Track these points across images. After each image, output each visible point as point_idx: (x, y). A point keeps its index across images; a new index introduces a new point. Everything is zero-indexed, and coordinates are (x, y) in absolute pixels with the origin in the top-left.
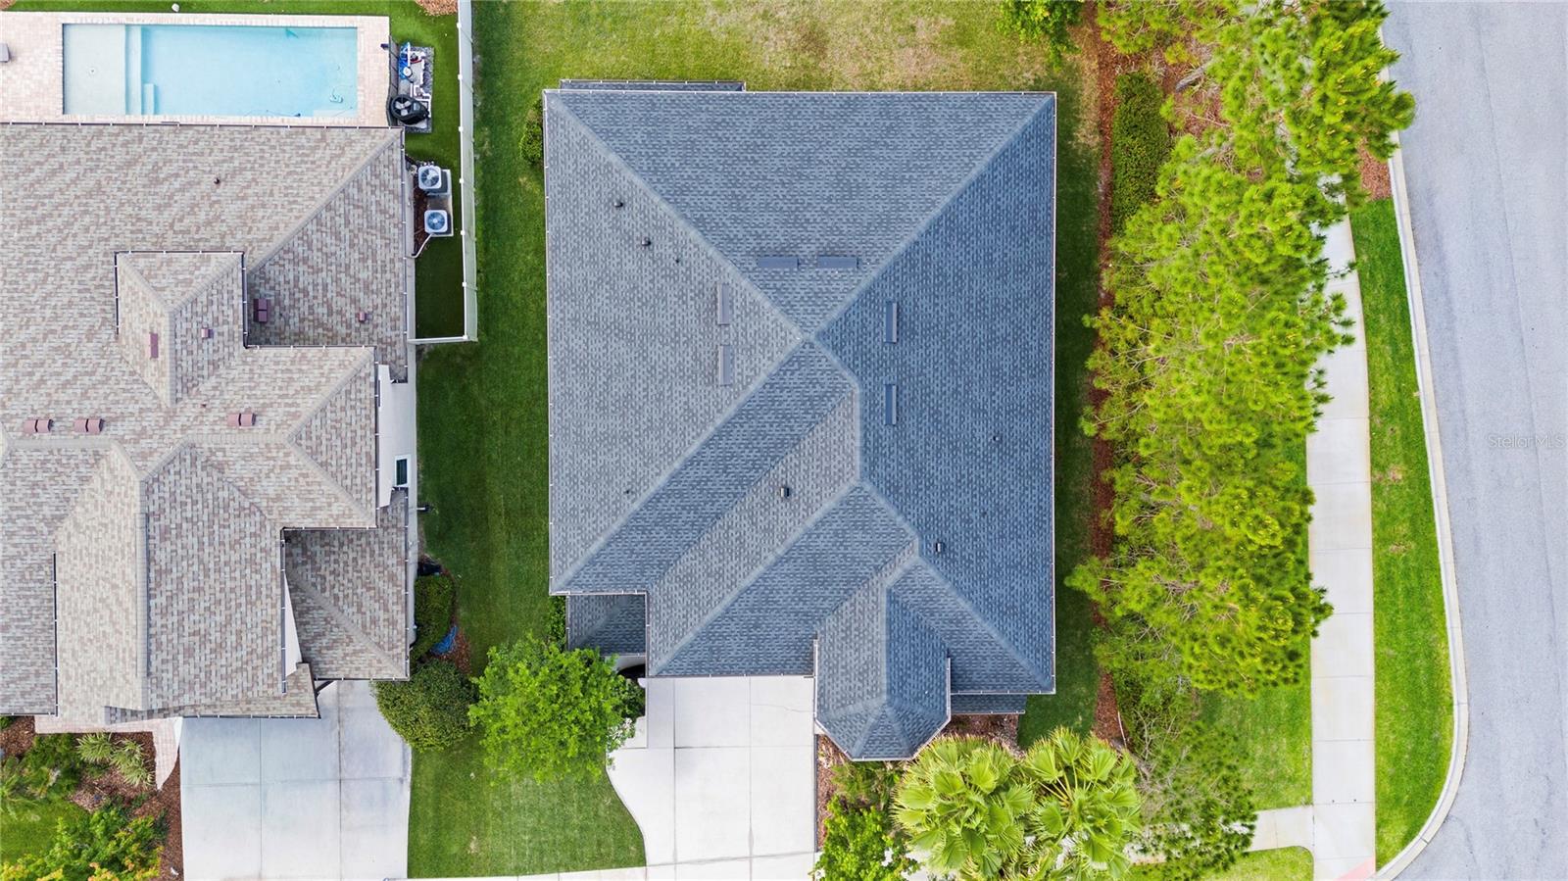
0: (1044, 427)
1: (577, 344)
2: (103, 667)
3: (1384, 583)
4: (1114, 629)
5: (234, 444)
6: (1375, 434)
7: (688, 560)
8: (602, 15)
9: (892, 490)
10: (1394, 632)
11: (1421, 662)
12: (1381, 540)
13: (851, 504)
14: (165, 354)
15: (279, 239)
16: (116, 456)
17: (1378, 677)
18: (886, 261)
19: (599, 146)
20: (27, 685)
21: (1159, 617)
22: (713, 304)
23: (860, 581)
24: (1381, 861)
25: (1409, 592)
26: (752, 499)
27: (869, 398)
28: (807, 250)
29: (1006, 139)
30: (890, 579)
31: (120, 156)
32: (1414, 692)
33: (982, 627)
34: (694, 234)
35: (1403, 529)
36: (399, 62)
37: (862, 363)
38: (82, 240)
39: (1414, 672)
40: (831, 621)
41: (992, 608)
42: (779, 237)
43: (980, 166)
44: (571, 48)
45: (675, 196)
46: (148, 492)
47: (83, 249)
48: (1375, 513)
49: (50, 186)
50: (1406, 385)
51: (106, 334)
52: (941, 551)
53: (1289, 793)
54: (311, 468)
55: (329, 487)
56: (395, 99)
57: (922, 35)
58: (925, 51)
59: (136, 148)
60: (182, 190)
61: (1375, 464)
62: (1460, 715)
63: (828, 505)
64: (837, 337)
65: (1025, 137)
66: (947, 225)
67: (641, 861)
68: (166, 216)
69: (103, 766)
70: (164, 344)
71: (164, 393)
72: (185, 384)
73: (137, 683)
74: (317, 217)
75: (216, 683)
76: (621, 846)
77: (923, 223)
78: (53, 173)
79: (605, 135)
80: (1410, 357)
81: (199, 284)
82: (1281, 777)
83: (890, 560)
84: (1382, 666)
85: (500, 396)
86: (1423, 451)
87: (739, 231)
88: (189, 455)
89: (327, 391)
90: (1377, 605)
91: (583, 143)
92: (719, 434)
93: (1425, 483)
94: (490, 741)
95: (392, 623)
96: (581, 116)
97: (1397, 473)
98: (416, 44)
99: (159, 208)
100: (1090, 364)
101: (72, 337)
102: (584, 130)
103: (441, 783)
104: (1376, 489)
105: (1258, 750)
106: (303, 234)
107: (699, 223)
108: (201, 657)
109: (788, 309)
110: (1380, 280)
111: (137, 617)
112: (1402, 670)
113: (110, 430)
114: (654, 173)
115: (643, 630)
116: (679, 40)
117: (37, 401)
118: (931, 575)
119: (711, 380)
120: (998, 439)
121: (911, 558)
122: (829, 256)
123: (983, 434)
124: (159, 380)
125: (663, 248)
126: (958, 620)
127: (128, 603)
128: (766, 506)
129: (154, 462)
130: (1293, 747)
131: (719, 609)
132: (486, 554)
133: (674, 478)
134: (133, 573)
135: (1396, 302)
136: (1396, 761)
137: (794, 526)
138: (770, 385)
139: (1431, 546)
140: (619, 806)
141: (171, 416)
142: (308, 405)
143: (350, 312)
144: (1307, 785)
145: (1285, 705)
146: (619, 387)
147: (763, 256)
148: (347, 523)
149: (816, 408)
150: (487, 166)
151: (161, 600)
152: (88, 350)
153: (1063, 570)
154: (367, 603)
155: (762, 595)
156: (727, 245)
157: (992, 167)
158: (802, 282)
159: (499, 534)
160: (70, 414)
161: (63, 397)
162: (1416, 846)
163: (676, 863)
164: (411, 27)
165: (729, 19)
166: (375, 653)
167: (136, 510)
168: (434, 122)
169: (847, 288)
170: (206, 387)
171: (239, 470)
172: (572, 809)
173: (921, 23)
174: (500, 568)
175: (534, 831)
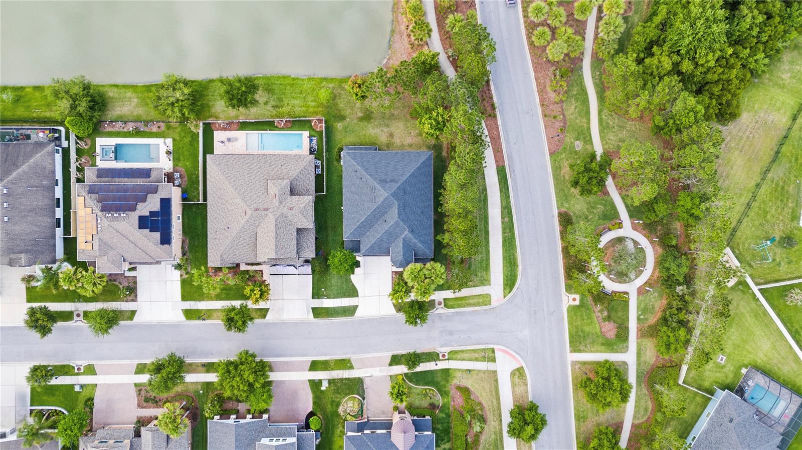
0: (431, 210)
1: (348, 195)
2: (267, 251)
3: (504, 242)
4: (444, 247)
5: (290, 213)
6: (502, 212)
7: (368, 233)
8: (350, 131)
9: (403, 220)
10: (506, 251)
11: (512, 257)
12: (504, 233)
13: (396, 223)
14: (277, 198)
15: (294, 176)
16: (270, 215)
17: (503, 260)
18: (402, 182)
19: (352, 161)
20: (247, 257)
21: (451, 243)
22: (373, 189)
23: (397, 237)
24: (505, 297)
25: (509, 243)
26: (379, 222)
27: (399, 205)
28: (388, 180)
29: (424, 160)
30: (403, 236)
31: (264, 161)
32: (510, 263)
33: (420, 245)
34: (369, 177)
35: (508, 231)
36: (311, 140)
37: (398, 199)
38: (259, 177)
39: (511, 259)
40: (393, 244)
41: (421, 241)
42: (384, 177)
43: (419, 165)
44: (344, 137)
45: (366, 170)
46: (276, 221)
47: (259, 178)
48: (502, 227)
49: (252, 166)
50: (508, 202)
51: (266, 194)
52: (412, 231)
53: (485, 283)
54: (302, 217)
55: (305, 221)
56: (311, 148)
57: (412, 134)
58: (413, 137)
59: (266, 159)
60: (275, 167)
61: (502, 218)
62: (520, 268)
63: (392, 223)
64: (394, 195)
65: (427, 159)
66: (413, 175)
67: (358, 296)
68: (273, 172)
69: (254, 276)
70: (277, 196)
71: (277, 204)
72: (281, 203)
73: (274, 254)
74: (300, 172)
75: (286, 255)
76: (354, 293)
77: (408, 175)
78: (252, 164)
79: (354, 159)
80: (509, 197)
81: (282, 185)
82: (484, 280)
83: (403, 233)
84: (504, 258)
85: (330, 205)
86: (512, 215)
87: (377, 176)
88: (282, 215)
89: (305, 204)
90: (503, 246)
91: (350, 161)
92: (374, 211)
93: (512, 222)
94: (332, 267)
95: (312, 247)
96: (349, 156)
97: (506, 219)
98: (314, 137)
99: (272, 171)
100: (440, 199)
101: (260, 194)
102: (350, 158)
103: (318, 281)
104: (502, 223)
105: (479, 274)
106: (298, 176)
107: (370, 175)
108: (284, 250)
109: (385, 190)
110: (503, 181)
111: (274, 242)
112: (508, 258)
113: (269, 211)
114: (362, 166)
115: (359, 247)
116: (365, 135)
117: (255, 205)
118: (410, 235)
119: (372, 202)
120: (422, 212)
121: (406, 232)
122: (392, 181)
123: (419, 212)
124: (276, 202)
125: (364, 179)
126: (415, 244)
127: (272, 240)
128: (381, 224)
129: (277, 216)
130: (486, 274)
131: (373, 242)
132: (327, 236)
133: (366, 218)
134: (273, 235)
135: (506, 186)
136: (507, 277)
137: (386, 227)
138: (382, 202)
139: (513, 234)
140: (353, 285)
141: (278, 208)
142: (302, 206)
143: (305, 189)
144: (489, 281)
145: (485, 266)
146: (356, 203)
147: (381, 181)
148: (308, 227)
149: (390, 206)
150: (328, 160)
151: (278, 240)
152: (263, 197)
153: (435, 236)
154: (308, 243)
155: (381, 240)
156: (375, 179)
157: (421, 165)
158: (387, 185)
159: (330, 232)
160: (262, 207)
161: (260, 204)
162: (511, 294)
163: (364, 296)
164: (313, 133)
165: (375, 131)
166: (309, 252)
167: (274, 224)
168: (317, 152)
169: (395, 186)
170: (284, 203)
171: (290, 217)
172: (344, 286)
173: (412, 132)
174: (330, 238)
175: (337, 290)
